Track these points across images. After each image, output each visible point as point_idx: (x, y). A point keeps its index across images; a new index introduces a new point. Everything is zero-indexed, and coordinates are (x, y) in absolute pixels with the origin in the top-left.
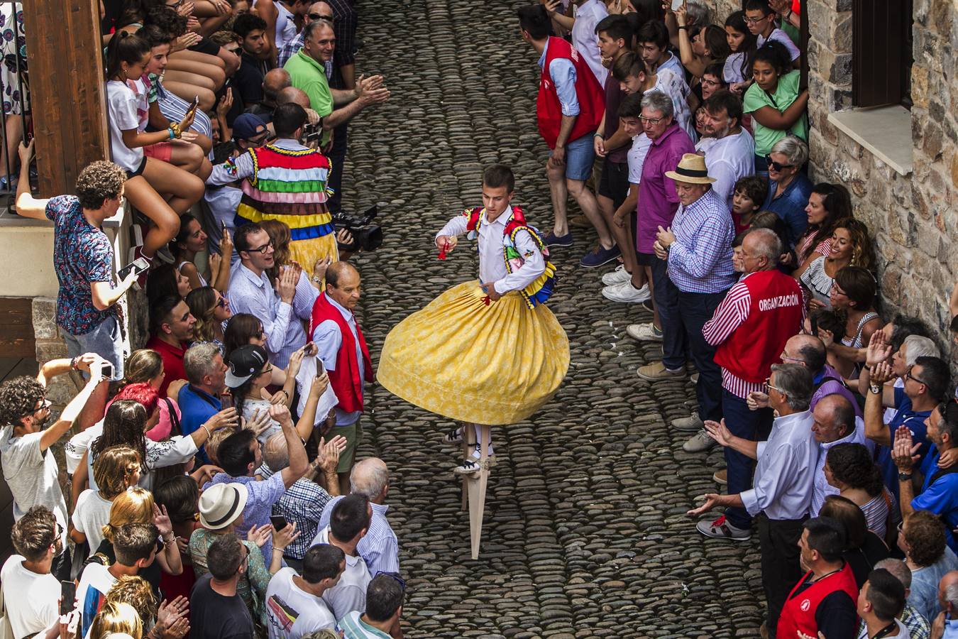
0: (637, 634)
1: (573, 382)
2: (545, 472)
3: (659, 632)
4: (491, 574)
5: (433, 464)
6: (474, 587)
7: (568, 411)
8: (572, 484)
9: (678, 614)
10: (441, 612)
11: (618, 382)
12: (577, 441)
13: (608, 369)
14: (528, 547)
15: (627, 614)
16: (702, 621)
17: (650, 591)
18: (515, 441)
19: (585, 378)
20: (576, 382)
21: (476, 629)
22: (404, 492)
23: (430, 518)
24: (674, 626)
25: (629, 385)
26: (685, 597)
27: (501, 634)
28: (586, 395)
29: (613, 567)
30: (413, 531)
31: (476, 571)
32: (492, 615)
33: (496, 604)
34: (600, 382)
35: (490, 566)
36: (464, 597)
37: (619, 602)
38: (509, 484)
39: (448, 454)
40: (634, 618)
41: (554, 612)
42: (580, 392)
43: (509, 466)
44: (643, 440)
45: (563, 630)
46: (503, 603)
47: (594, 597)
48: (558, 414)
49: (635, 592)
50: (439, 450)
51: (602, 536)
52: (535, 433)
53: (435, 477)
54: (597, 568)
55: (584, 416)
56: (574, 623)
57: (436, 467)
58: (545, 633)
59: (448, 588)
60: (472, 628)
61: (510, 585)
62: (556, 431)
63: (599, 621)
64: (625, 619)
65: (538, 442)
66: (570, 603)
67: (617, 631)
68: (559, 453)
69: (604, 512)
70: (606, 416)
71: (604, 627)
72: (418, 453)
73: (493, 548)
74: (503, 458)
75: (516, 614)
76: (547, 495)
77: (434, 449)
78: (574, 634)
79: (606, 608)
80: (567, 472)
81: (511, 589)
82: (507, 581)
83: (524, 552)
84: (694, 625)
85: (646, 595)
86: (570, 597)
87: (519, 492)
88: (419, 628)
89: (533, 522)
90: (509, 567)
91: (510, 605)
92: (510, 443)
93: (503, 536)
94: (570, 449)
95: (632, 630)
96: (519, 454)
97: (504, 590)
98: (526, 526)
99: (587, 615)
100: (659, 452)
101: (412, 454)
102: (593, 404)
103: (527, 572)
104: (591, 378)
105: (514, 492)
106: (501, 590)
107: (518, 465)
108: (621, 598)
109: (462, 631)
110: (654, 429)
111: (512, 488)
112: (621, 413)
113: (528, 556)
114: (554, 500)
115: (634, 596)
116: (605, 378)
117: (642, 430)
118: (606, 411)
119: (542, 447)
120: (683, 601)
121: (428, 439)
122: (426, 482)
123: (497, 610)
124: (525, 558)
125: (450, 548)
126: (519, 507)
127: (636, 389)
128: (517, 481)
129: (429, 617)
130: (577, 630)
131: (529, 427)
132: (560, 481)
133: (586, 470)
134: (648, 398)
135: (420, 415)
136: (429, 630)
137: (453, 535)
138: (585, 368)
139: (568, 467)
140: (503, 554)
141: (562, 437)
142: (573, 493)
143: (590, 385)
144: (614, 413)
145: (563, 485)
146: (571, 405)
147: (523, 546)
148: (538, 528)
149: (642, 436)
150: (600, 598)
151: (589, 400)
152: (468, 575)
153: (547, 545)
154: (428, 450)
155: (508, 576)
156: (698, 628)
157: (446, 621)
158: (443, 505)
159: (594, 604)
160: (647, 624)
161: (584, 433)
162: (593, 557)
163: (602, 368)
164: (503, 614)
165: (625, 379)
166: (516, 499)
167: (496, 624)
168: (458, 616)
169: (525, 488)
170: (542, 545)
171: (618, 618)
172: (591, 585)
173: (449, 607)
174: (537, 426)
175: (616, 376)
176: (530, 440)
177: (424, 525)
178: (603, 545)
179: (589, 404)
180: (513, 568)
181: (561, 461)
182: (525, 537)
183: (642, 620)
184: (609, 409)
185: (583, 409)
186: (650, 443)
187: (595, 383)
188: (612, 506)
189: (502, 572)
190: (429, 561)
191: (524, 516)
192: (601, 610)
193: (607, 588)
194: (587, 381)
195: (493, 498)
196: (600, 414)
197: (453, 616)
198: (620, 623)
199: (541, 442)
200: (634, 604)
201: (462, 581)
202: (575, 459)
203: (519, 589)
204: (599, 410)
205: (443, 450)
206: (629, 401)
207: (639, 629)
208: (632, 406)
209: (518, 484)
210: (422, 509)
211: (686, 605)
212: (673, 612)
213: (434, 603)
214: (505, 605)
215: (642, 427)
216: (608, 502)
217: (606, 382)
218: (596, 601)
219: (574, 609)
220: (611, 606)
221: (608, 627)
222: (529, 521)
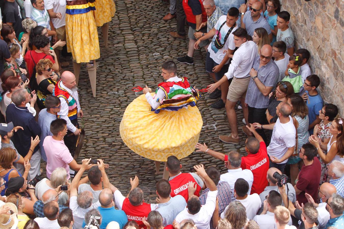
0: (146, 15)
3: (153, 14)
9: (159, 9)
15: (143, 9)
16: (166, 11)
17: (150, 2)
24: (158, 12)
26: (161, 4)
37: (141, 5)
40: (145, 10)
41: (121, 9)
45: (124, 14)
47: (133, 4)
49: (146, 2)
56: (127, 12)
58: (119, 15)
63: (135, 11)
64: (143, 10)
66: (126, 6)
67: (141, 14)
71: (137, 13)
78: (127, 15)
79: (137, 7)
84: (164, 12)
85: (149, 3)
86: (126, 4)
95: (145, 14)
99: (131, 9)
108: (141, 4)
115: (146, 3)
120: (160, 5)
130: (128, 14)
150: (135, 4)
156: (165, 13)
159: (133, 6)
171: (141, 10)
183: (148, 11)
192: (135, 8)
198: (141, 12)
200: (146, 6)
207: (147, 13)
211: (161, 6)
212: (157, 8)
218: (134, 5)
219: (127, 8)
220: (139, 7)
221: (138, 13)
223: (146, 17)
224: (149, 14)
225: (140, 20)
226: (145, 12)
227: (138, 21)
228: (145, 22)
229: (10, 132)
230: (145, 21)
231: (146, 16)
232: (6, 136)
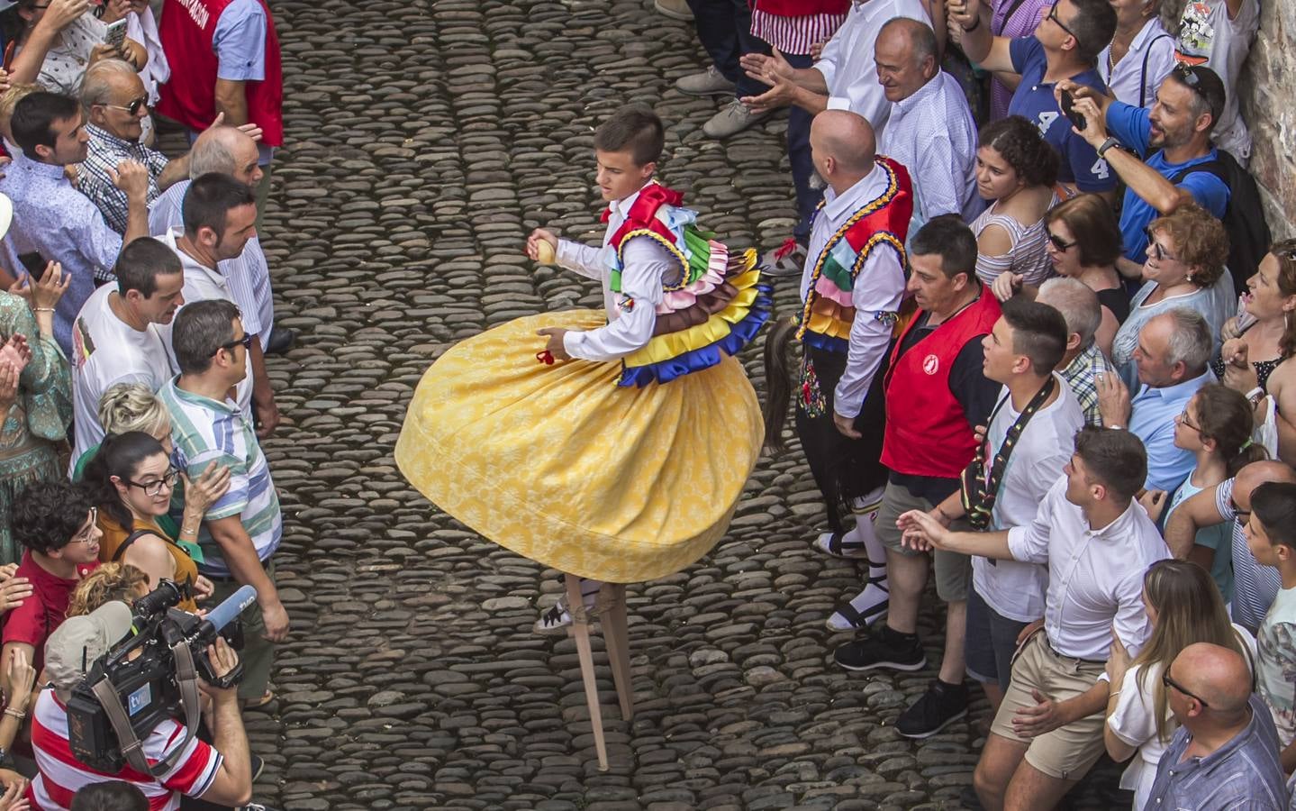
1: (564, 32)
2: (515, 178)
4: (426, 342)
5: (334, 163)
6: (398, 363)
7: (555, 79)
8: (561, 198)
10: (344, 403)
11: (638, 32)
12: (570, 127)
13: (623, 11)
14: (486, 299)
18: (468, 127)
19: (582, 27)
20: (570, 32)
22: (286, 208)
23: (329, 251)
25: (656, 39)
28: (586, 54)
30: (301, 270)
31: (401, 337)
34: (610, 33)
35: (424, 328)
36: (380, 379)
38: (458, 197)
39: (358, 146)
42: (576, 48)
43: (459, 168)
44: (677, 128)
48: (539, 84)
50: (344, 140)
52: (501, 114)
53: (338, 184)
55: (582, 88)
57: (338, 167)
59: (356, 364)
62: (537, 112)
65: (506, 129)
68: (540, 148)
70: (618, 89)
72: (309, 144)
73: (430, 299)
74: (448, 155)
76: (521, 215)
77: (337, 138)
80: (552, 178)
83: (480, 307)
87: (474, 209)
88: (308, 429)
89: (494, 259)
90: (456, 330)
92: (460, 128)
93: (445, 281)
94: (558, 140)
96: (475, 148)
98: (484, 265)
100: (703, 148)
101: (300, 146)
102: (596, 67)
104: (595, 26)
105: (465, 210)
107: (472, 166)
109: (377, 435)
110: (695, 110)
111: (462, 203)
112: (642, 84)
113: (487, 314)
114: (528, 224)
116: (618, 26)
117: (676, 112)
118: (617, 79)
119: (512, 137)
121: (326, 122)
122: (322, 192)
124: (481, 316)
125: (360, 299)
126: (474, 233)
127: (668, 45)
128: (470, 193)
129: (324, 412)
131: (493, 104)
132: (541, 193)
133: (583, 176)
134: (686, 59)
135: (315, 83)
136: (324, 432)
137: (365, 278)
138: (586, 9)
139: (554, 170)
140: (445, 310)
141: (545, 121)
142: (561, 212)
143: (592, 37)
144: (631, 83)
145: (546, 199)
146: (561, 68)
147: (478, 297)
148: (503, 268)
149: (676, 122)
151: (591, 61)
152: (389, 343)
153: (518, 296)
154: (327, 139)
157: (352, 417)
158: (350, 230)
161: (583, 116)
163: (612, 11)
165: (650, 28)
166: (469, 221)
168: (372, 409)
169: (483, 204)
170: (509, 296)
173: (356, 395)
174: (505, 103)
175: (635, 22)
176: (493, 126)
177: (318, 261)
179: (590, 67)
181: (543, 160)
182: (482, 281)
184: (623, 77)
185: (580, 75)
186: (688, 132)
187: (601, 34)
189: (444, 339)
190: (326, 320)
191: (480, 249)
194: (587, 31)
195: (431, 218)
196: (608, 85)
197: (363, 409)
199: (511, 130)
201: (379, 353)
202: (566, 157)
204: (606, 78)
205: (351, 141)
206: (656, 64)
208: (660, 73)
209: (473, 197)
210: (316, 235)
213: (331, 388)
215: (676, 107)
217: (618, 32)
222: (488, 256)
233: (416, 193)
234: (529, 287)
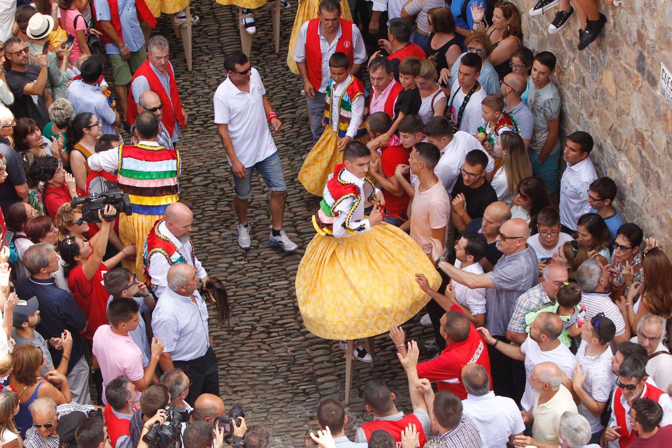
0: (286, 84)
3: (299, 82)
4: (201, 55)
14: (221, 39)
15: (280, 73)
21: (195, 87)
27: (210, 89)
29: (270, 47)
32: (203, 79)
33: (205, 73)
35: (200, 51)
38: (208, 5)
40: (284, 75)
46: (210, 71)
47: (260, 65)
51: (263, 30)
54: (261, 48)
60: (193, 87)
61: (212, 61)
67: (275, 83)
69: (264, 16)
73: (202, 41)
75: (217, 77)
79: (268, 70)
81: (213, 63)
82: (211, 59)
83: (219, 42)
87: (214, 8)
89: (223, 25)
90: (212, 50)
91: (213, 72)
93: (207, 34)
97: (209, 64)
98: (219, 27)
103: (223, 53)
105: (211, 9)
106: (207, 64)
109: (187, 89)
113: (222, 44)
114: (234, 12)
123: (206, 76)
124: (220, 45)
125: (177, 43)
126: (215, 16)
140: (207, 44)
147: (218, 38)
148: (226, 28)
150: (264, 65)
153: (232, 37)
155: (211, 56)
160: (292, 78)
162: (259, 42)
164: (210, 78)
166: (213, 12)
167: (206, 84)
168: (184, 81)
170: (229, 37)
172: (258, 58)
178: (264, 35)
180: (214, 51)
182: (219, 34)
188: (267, 13)
189: (208, 54)
191: (217, 22)
192: (265, 72)
193: (268, 59)
195: (199, 13)
197: (181, 81)
198: (276, 78)
200: (284, 67)
203: (217, 63)
207: (287, 81)
214: (211, 72)
216: (265, 11)
220: (271, 69)
221: (270, 81)
222: (220, 24)
223: (285, 89)
224: (290, 83)
225: (275, 94)
226: (282, 79)
227: (272, 97)
228: (284, 97)
229: (33, 315)
230: (285, 95)
231: (286, 87)
232: (27, 323)
233: (194, 4)
234: (236, 34)
